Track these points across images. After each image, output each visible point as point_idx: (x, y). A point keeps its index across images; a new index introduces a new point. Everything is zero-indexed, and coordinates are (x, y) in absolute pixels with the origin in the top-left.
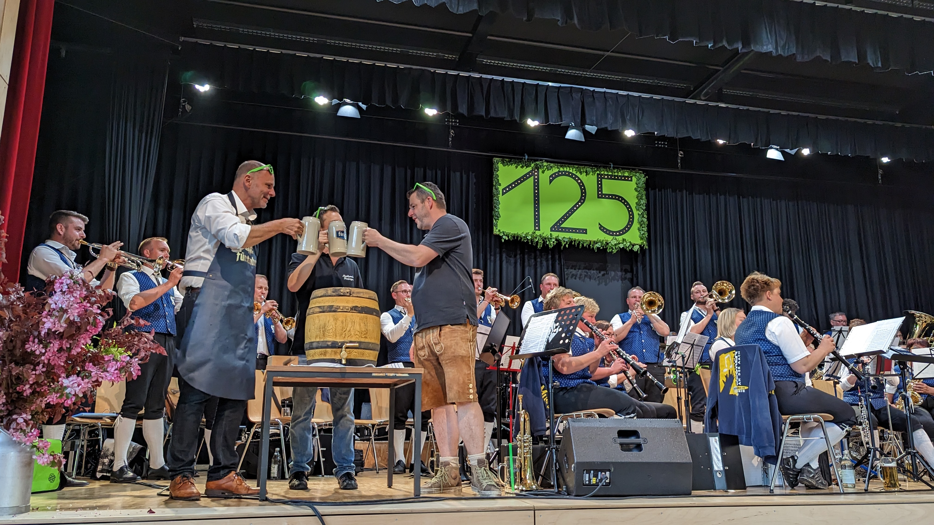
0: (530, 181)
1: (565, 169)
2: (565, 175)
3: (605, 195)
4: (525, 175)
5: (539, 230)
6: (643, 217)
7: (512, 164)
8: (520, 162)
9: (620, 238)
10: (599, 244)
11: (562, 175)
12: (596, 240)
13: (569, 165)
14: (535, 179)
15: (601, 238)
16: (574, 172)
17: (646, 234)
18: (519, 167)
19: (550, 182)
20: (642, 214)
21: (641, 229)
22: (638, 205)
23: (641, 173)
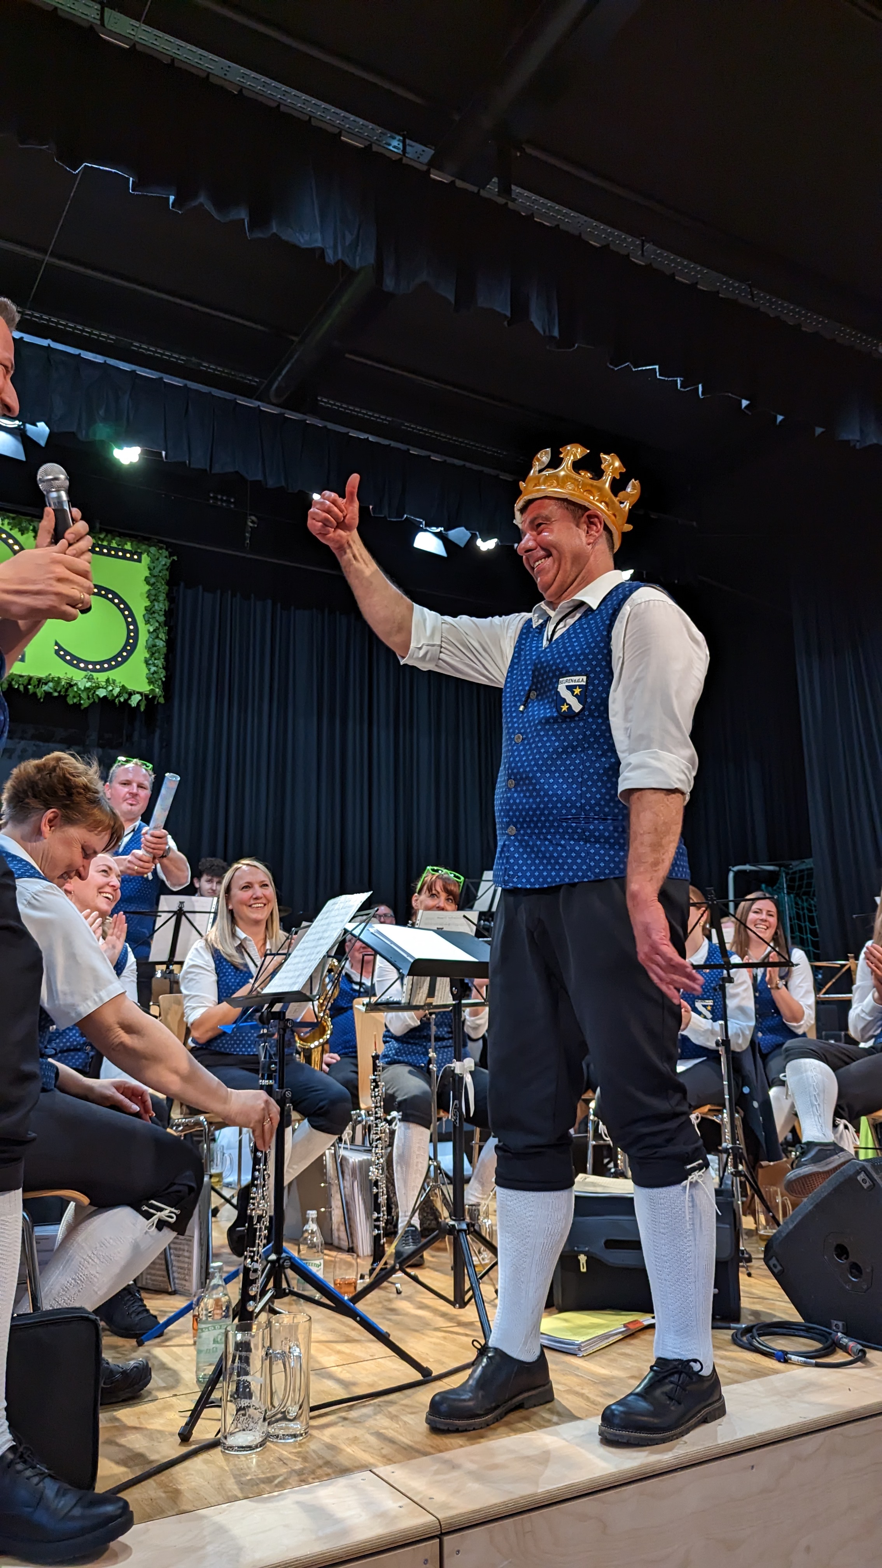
6: (157, 637)
9: (101, 677)
10: (51, 684)
12: (43, 675)
15: (55, 674)
16: (6, 528)
17: (162, 674)
20: (155, 631)
21: (150, 662)
22: (150, 611)
23: (161, 548)
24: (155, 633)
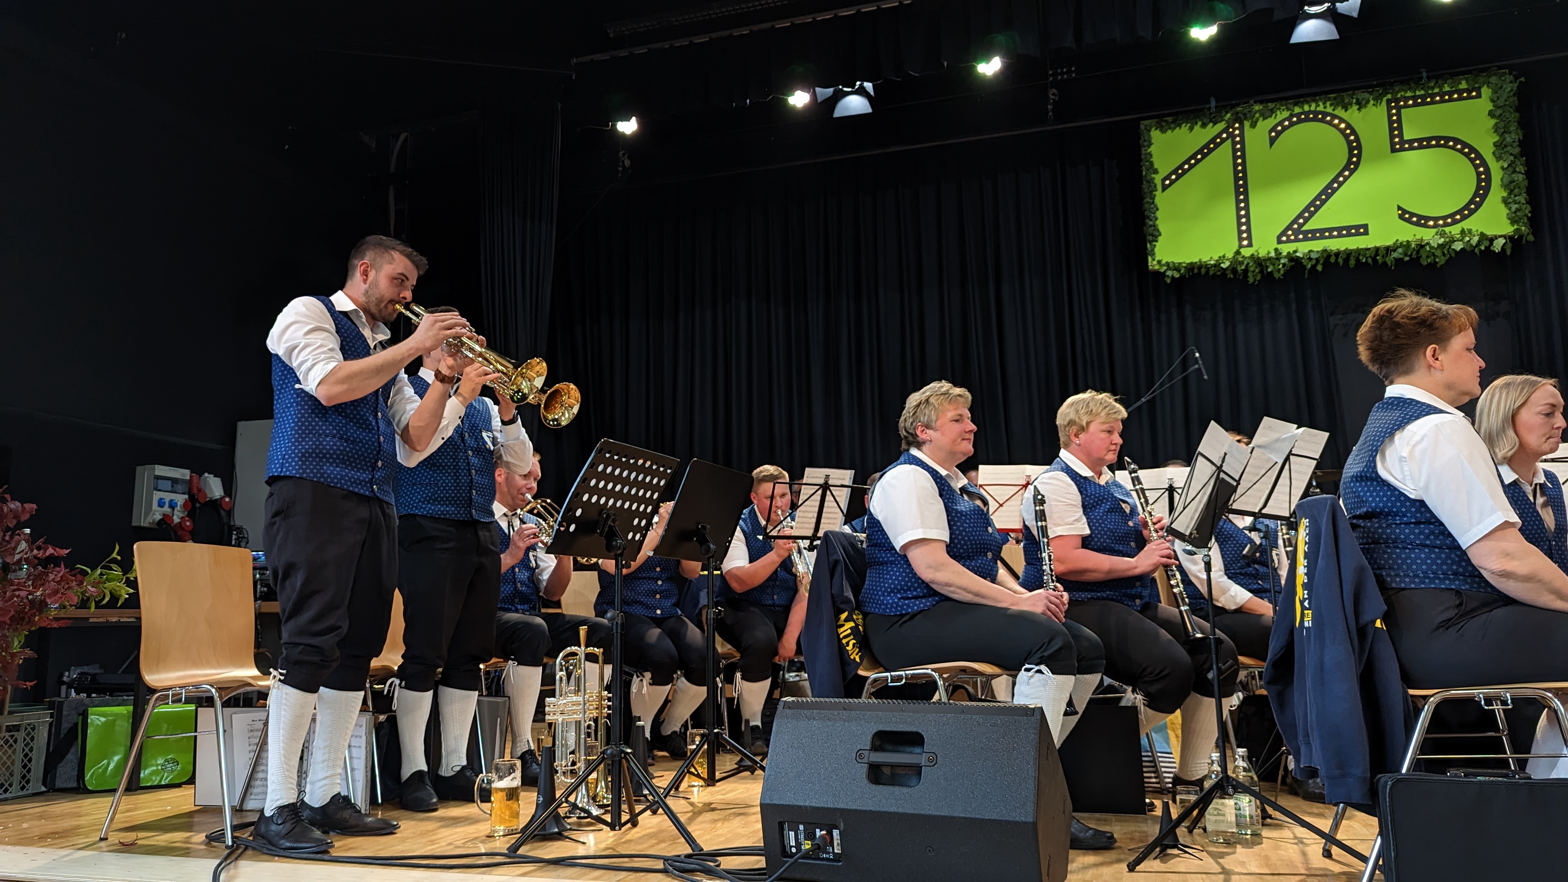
0: (1224, 152)
1: (1306, 108)
2: (1307, 120)
3: (1411, 142)
4: (1213, 141)
5: (1250, 245)
6: (1514, 171)
7: (1180, 126)
8: (1199, 117)
9: (1455, 230)
10: (1400, 250)
11: (1300, 121)
12: (1389, 242)
13: (1313, 97)
14: (1234, 144)
15: (1403, 238)
16: (1329, 110)
17: (1527, 209)
18: (1197, 128)
19: (1272, 141)
20: (1509, 166)
21: (1510, 200)
22: (1500, 148)
23: (1505, 73)
24: (1510, 169)
